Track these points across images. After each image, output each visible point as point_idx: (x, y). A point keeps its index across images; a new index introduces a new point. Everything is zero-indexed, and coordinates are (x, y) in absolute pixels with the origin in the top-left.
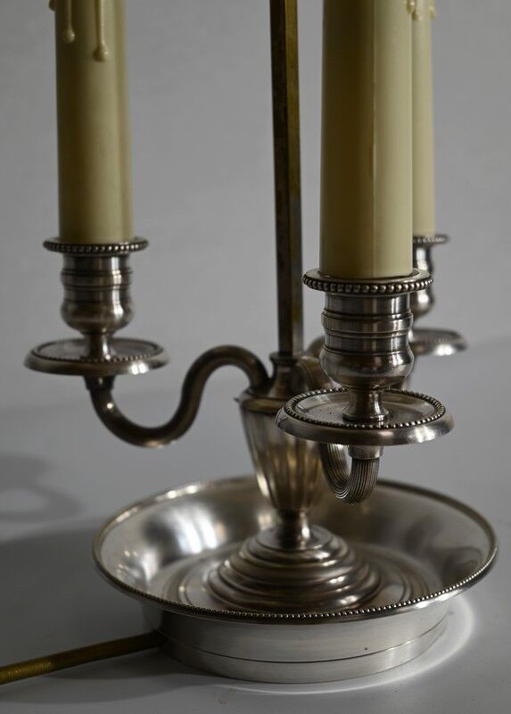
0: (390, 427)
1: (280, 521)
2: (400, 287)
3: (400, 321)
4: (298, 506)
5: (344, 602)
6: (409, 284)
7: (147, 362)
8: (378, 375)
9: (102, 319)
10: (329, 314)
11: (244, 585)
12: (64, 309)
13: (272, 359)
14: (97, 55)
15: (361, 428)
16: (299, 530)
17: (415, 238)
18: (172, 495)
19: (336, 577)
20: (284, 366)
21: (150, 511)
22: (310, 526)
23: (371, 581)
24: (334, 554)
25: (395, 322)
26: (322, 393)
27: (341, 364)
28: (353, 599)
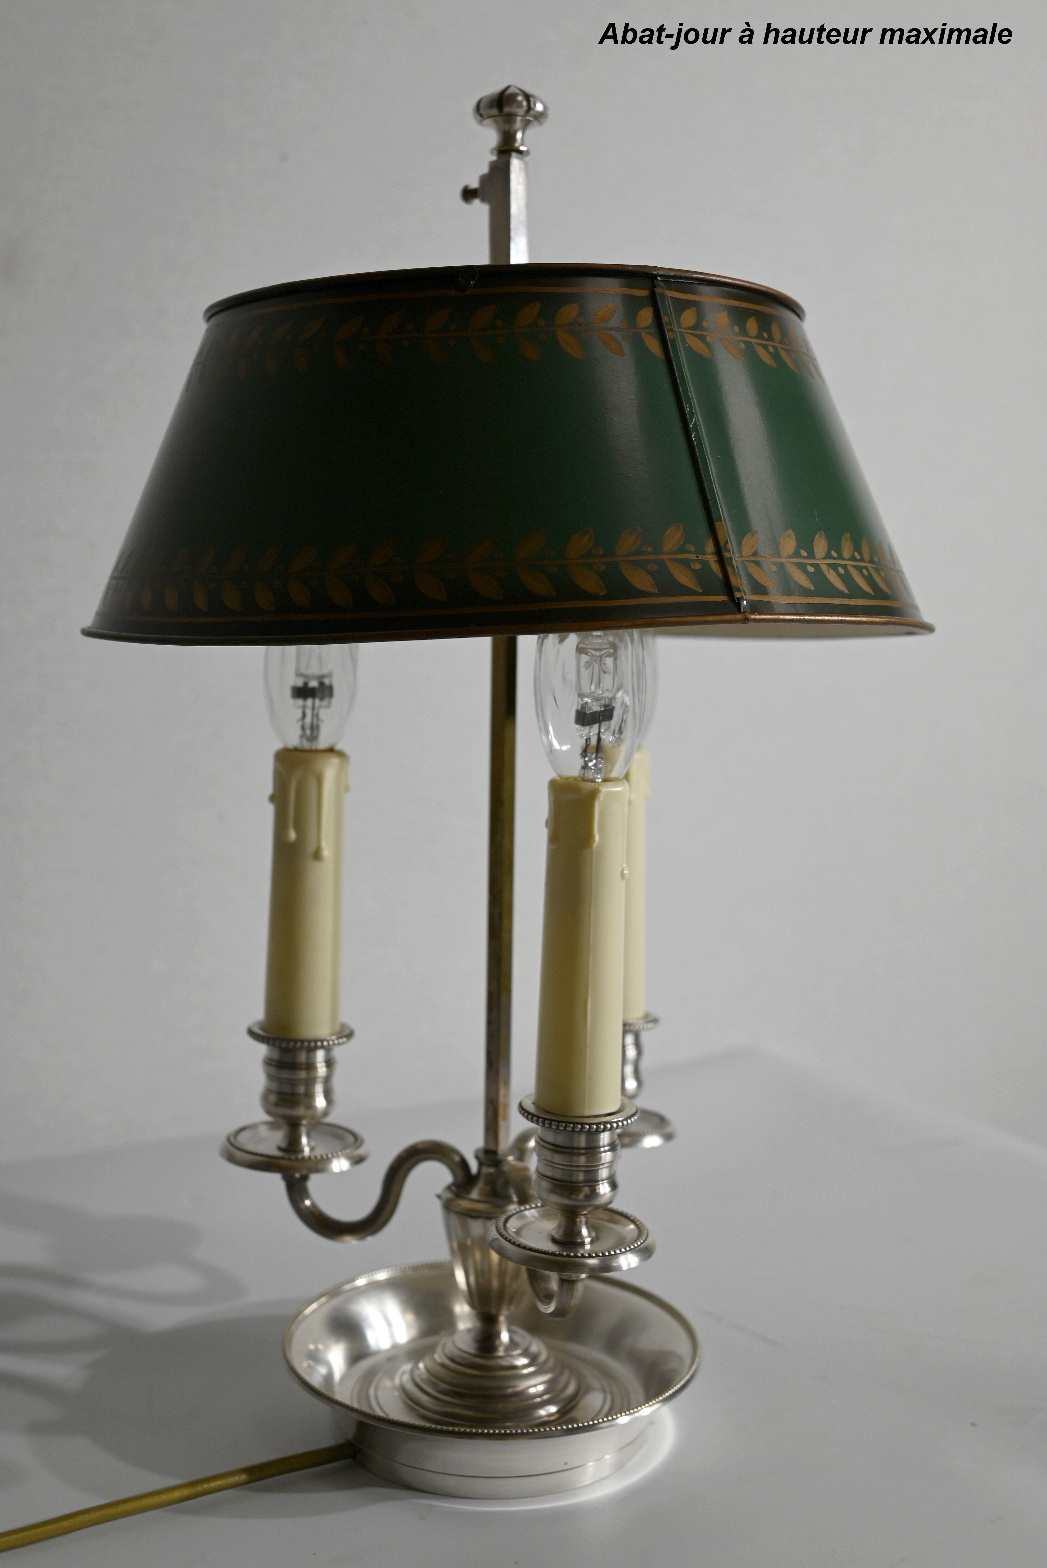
0: (597, 1256)
1: (478, 1324)
2: (609, 1126)
3: (608, 1153)
4: (499, 1308)
5: (542, 1412)
6: (617, 1122)
7: (349, 1157)
8: (586, 1203)
9: (300, 1111)
10: (542, 1143)
11: (440, 1392)
12: (265, 1098)
13: (477, 1157)
14: (317, 855)
15: (570, 1256)
16: (498, 1335)
17: (625, 1025)
18: (361, 1282)
19: (535, 1386)
20: (489, 1166)
21: (336, 1302)
22: (510, 1331)
23: (571, 1389)
24: (534, 1359)
25: (603, 1154)
26: (531, 1208)
27: (552, 1191)
28: (553, 1409)
